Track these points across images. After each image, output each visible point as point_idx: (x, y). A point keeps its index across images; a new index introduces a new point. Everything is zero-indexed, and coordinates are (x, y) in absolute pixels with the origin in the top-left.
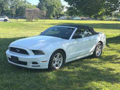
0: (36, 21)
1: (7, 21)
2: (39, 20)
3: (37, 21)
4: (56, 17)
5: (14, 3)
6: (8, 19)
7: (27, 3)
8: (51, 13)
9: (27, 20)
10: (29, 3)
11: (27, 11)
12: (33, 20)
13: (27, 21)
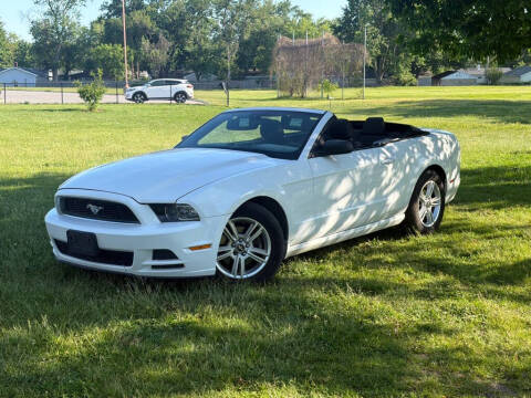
0: (322, 98)
1: (187, 102)
2: (338, 93)
3: (325, 95)
4: (430, 73)
5: (233, 16)
6: (190, 91)
7: (290, 16)
8: (402, 55)
9: (282, 94)
10: (300, 13)
11: (284, 48)
12: (310, 93)
13: (279, 98)
